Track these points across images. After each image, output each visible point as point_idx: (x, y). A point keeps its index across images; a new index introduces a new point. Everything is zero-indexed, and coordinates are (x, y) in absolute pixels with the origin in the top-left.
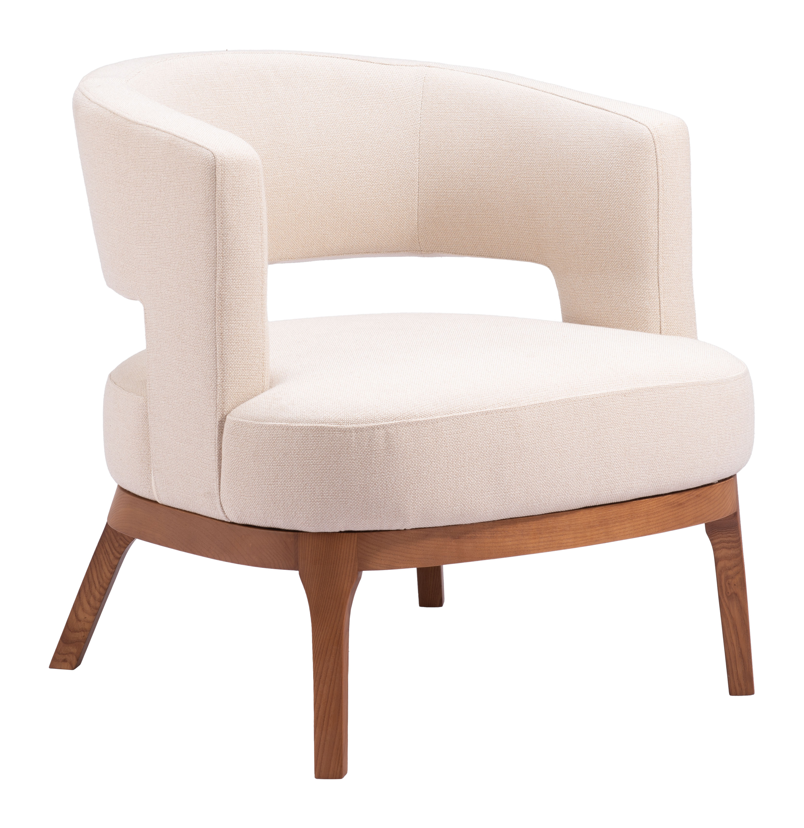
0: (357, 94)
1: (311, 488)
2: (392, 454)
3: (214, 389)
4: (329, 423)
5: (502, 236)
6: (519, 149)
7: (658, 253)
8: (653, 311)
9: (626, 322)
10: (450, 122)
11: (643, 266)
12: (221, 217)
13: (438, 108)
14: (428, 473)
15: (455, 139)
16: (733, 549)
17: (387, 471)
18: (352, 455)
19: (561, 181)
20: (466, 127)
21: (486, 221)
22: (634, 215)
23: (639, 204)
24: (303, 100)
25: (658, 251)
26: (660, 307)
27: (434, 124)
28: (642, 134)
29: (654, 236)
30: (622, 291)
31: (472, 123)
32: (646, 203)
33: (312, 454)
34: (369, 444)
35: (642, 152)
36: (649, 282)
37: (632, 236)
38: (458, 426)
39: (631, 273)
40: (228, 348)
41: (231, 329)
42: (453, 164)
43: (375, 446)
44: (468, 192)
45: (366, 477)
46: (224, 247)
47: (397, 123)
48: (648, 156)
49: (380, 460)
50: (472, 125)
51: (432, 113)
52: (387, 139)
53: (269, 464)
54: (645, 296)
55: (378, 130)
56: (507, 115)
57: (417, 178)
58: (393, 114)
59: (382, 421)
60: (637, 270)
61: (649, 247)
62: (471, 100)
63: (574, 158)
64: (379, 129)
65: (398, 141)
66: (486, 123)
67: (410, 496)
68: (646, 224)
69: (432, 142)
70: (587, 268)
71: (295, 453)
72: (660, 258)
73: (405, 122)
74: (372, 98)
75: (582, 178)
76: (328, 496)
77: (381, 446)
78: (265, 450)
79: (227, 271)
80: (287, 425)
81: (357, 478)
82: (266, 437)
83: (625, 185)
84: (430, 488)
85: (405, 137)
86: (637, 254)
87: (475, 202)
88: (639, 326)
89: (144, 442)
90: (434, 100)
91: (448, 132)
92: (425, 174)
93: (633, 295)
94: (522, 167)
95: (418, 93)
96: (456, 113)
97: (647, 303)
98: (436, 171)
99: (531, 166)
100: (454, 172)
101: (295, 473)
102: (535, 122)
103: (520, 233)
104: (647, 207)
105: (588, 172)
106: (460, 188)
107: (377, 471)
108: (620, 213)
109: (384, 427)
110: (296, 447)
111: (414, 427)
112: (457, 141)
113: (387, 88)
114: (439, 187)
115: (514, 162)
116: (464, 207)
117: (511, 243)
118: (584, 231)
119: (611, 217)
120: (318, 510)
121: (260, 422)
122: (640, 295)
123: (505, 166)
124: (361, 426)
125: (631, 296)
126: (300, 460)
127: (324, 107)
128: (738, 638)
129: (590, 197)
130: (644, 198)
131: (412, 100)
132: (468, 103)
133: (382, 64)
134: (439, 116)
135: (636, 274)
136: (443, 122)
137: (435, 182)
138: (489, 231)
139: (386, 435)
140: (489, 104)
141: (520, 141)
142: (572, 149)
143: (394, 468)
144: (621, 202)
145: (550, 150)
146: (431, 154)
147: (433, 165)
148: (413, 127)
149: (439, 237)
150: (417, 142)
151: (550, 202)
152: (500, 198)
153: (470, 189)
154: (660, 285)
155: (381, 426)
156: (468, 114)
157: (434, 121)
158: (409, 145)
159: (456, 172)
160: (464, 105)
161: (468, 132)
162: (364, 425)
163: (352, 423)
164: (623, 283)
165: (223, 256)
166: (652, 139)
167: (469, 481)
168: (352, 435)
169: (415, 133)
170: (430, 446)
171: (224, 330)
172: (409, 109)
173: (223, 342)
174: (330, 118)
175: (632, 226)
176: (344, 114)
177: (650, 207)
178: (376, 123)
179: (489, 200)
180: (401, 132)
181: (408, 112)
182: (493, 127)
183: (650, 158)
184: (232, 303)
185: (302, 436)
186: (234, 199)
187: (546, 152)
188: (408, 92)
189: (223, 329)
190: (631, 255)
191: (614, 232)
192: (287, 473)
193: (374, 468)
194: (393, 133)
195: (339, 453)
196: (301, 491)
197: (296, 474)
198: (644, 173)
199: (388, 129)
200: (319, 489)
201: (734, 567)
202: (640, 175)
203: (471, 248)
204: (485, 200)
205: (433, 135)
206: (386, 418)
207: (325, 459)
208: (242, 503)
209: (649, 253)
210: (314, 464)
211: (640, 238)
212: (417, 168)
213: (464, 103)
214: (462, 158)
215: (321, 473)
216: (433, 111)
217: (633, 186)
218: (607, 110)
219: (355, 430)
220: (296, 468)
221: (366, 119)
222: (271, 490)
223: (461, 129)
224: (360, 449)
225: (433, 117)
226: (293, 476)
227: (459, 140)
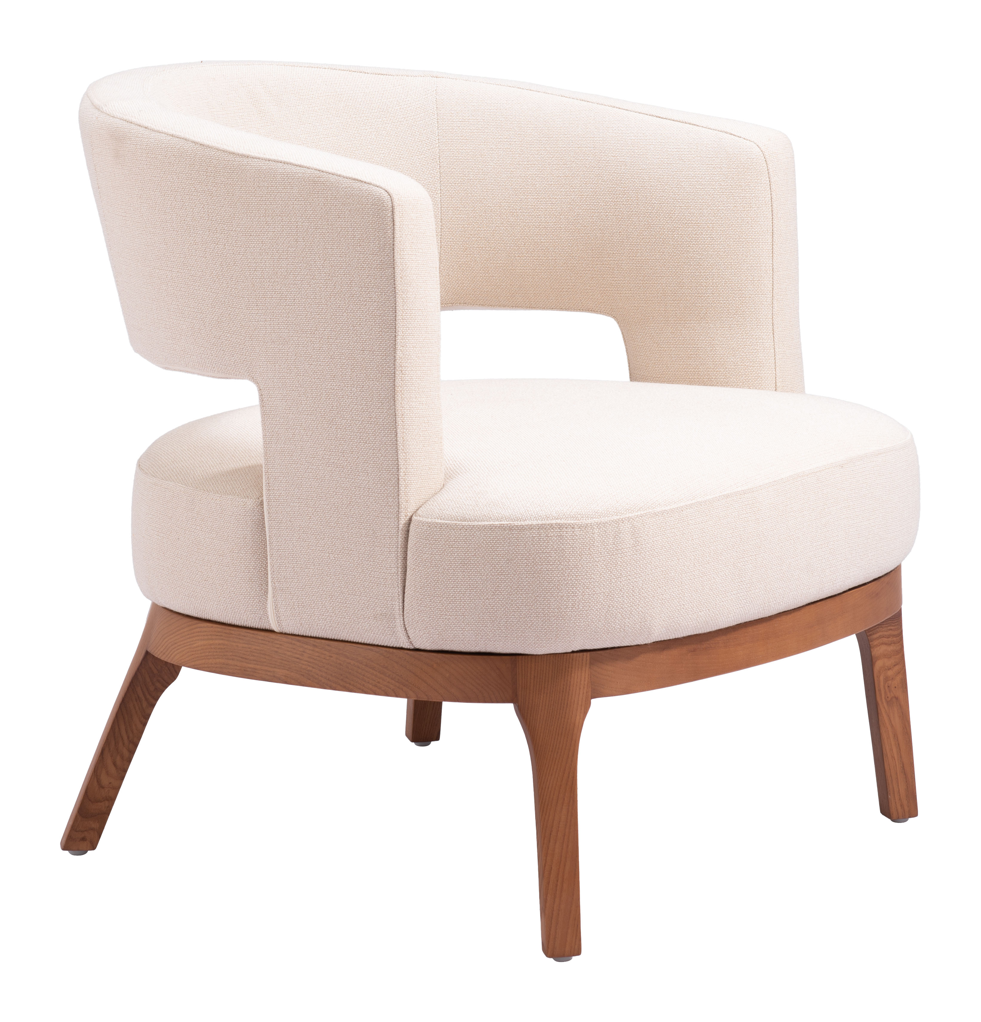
0: (358, 113)
1: (544, 601)
2: (640, 552)
3: (394, 485)
4: (564, 519)
5: (551, 281)
6: (577, 175)
7: (773, 295)
8: (768, 364)
9: (735, 380)
10: (479, 144)
11: (756, 311)
12: (400, 270)
13: (460, 127)
14: (675, 573)
15: (488, 164)
16: (893, 645)
17: (634, 573)
18: (594, 557)
19: (642, 212)
20: (501, 149)
21: (532, 264)
22: (745, 250)
23: (751, 236)
24: (300, 122)
25: (773, 293)
26: (775, 360)
27: (457, 147)
28: (751, 152)
29: (768, 275)
30: (729, 342)
31: (509, 145)
32: (759, 235)
33: (545, 558)
34: (614, 541)
35: (752, 173)
36: (762, 330)
37: (742, 276)
38: (702, 514)
39: (740, 320)
40: (409, 433)
41: (412, 409)
42: (487, 196)
43: (621, 543)
44: (508, 229)
45: (611, 582)
46: (404, 307)
47: (410, 147)
48: (760, 179)
49: (626, 561)
50: (509, 147)
51: (454, 134)
52: (400, 167)
53: (485, 574)
54: (759, 347)
55: (389, 157)
56: (557, 133)
57: (439, 214)
58: (404, 137)
59: (625, 513)
60: (748, 316)
61: (763, 289)
62: (504, 116)
63: (660, 183)
64: (390, 155)
65: (413, 169)
66: (527, 144)
67: (657, 602)
68: (759, 261)
69: (457, 169)
70: (678, 316)
71: (523, 557)
72: (775, 301)
73: (419, 145)
74: (376, 118)
75: (673, 208)
76: (566, 608)
77: (627, 543)
78: (479, 556)
79: (408, 336)
80: (510, 524)
81: (601, 584)
82: (479, 540)
83: (733, 215)
84: (678, 592)
85: (421, 164)
86: (748, 297)
87: (517, 241)
88: (751, 384)
89: (254, 556)
90: (454, 117)
91: (477, 157)
92: (449, 209)
93: (743, 346)
94: (582, 197)
95: (430, 109)
96: (485, 133)
97: (761, 355)
98: (464, 205)
99: (596, 195)
100: (488, 206)
101: (523, 583)
102: (598, 141)
103: (579, 278)
104: (760, 240)
105: (682, 200)
106: (497, 224)
107: (623, 574)
108: (727, 248)
109: (629, 519)
110: (525, 550)
111: (660, 518)
112: (490, 167)
113: (392, 105)
114: (468, 224)
115: (572, 191)
116: (502, 248)
117: (564, 289)
118: (676, 272)
119: (714, 254)
120: (553, 626)
121: (468, 523)
122: (752, 347)
123: (559, 196)
124: (603, 520)
125: (741, 348)
126: (530, 566)
127: (324, 131)
128: (900, 750)
129: (685, 230)
130: (757, 229)
131: (425, 118)
132: (500, 120)
133: (379, 74)
134: (463, 137)
135: (746, 321)
136: (470, 144)
137: (462, 218)
138: (534, 277)
139: (632, 529)
140: (530, 120)
141: (578, 166)
142: (656, 173)
143: (642, 569)
144: (728, 235)
145: (625, 174)
146: (456, 184)
147: (460, 198)
148: (430, 152)
149: (464, 286)
150: (437, 170)
151: (625, 239)
152: (552, 235)
153: (511, 226)
154: (775, 334)
155: (626, 518)
156: (502, 134)
157: (457, 144)
158: (427, 173)
159: (491, 206)
160: (495, 123)
161: (504, 156)
162: (606, 519)
163: (592, 518)
164: (731, 332)
165: (403, 318)
166: (763, 158)
167: (714, 580)
168: (593, 532)
169: (433, 159)
170: (677, 540)
171: (405, 411)
172: (423, 129)
173: (404, 425)
174: (333, 143)
175: (743, 264)
176: (347, 137)
177: (764, 240)
178: (385, 147)
179: (537, 239)
180: (416, 158)
181: (422, 133)
182: (538, 148)
183: (762, 181)
184: (413, 377)
185: (532, 537)
186: (413, 248)
187: (618, 177)
188: (418, 108)
189: (404, 409)
190: (741, 298)
191: (718, 272)
192: (512, 583)
193: (619, 571)
194: (407, 159)
195: (580, 555)
196: (532, 604)
197: (525, 584)
198: (756, 200)
199: (400, 155)
200: (555, 600)
201: (895, 666)
202: (751, 201)
203: (506, 298)
204: (531, 239)
205: (458, 160)
206: (630, 508)
207: (562, 563)
208: (443, 623)
209: (763, 295)
210: (548, 571)
211: (752, 278)
212: (439, 201)
213: (495, 120)
214: (499, 188)
215: (558, 580)
216: (454, 131)
217: (743, 215)
218: (695, 125)
219: (597, 526)
220: (525, 576)
221: (373, 144)
222: (489, 606)
223: (495, 153)
224: (603, 548)
225: (455, 139)
226: (520, 587)
227: (493, 166)
